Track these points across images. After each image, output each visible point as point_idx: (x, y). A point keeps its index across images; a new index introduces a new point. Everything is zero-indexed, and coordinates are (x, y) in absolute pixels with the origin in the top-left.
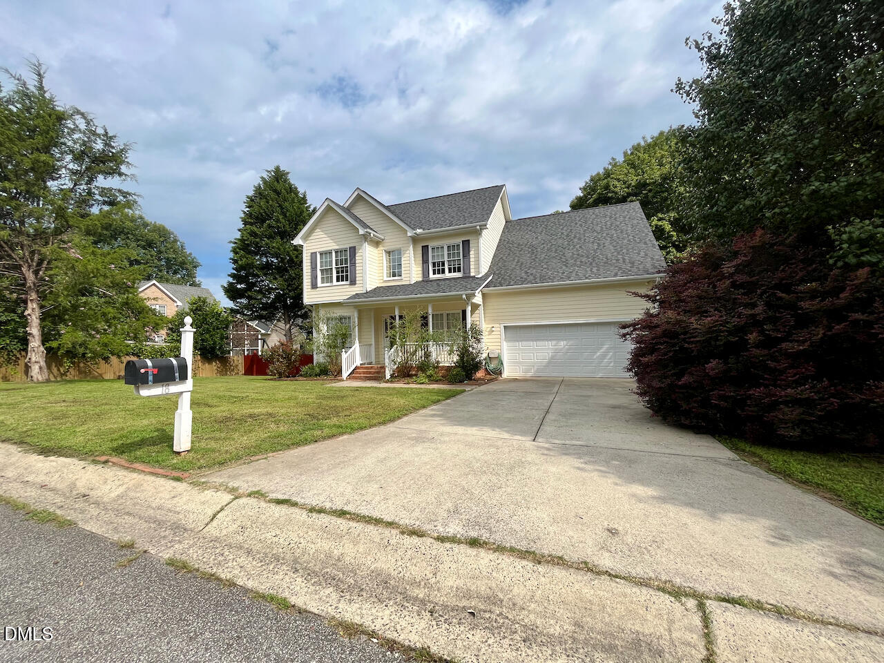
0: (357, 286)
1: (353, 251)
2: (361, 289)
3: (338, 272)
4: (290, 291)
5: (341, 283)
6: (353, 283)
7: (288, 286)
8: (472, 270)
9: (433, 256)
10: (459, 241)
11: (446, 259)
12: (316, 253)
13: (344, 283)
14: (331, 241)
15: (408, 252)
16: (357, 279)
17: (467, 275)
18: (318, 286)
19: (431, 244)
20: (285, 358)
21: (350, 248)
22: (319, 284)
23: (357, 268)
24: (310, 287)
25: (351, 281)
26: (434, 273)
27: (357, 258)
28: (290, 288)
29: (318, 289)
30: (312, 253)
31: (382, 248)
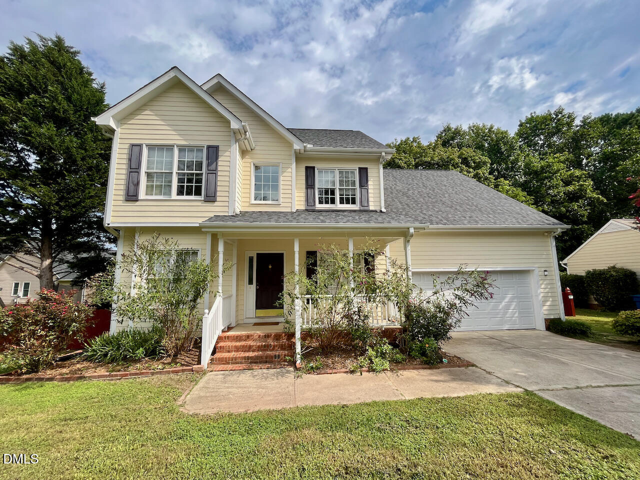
0: (216, 204)
1: (213, 152)
2: (226, 209)
3: (180, 181)
4: (62, 208)
5: (185, 197)
6: (211, 198)
7: (61, 199)
8: (371, 204)
9: (319, 181)
10: (355, 167)
11: (337, 186)
12: (140, 146)
13: (193, 197)
14: (174, 133)
15: (290, 170)
16: (218, 194)
17: (366, 208)
18: (139, 198)
19: (318, 166)
20: (51, 328)
21: (209, 147)
22: (142, 195)
23: (219, 178)
24: (122, 198)
25: (207, 196)
26: (321, 202)
27: (220, 163)
28: (62, 204)
29: (138, 203)
30: (133, 145)
31: (250, 160)
